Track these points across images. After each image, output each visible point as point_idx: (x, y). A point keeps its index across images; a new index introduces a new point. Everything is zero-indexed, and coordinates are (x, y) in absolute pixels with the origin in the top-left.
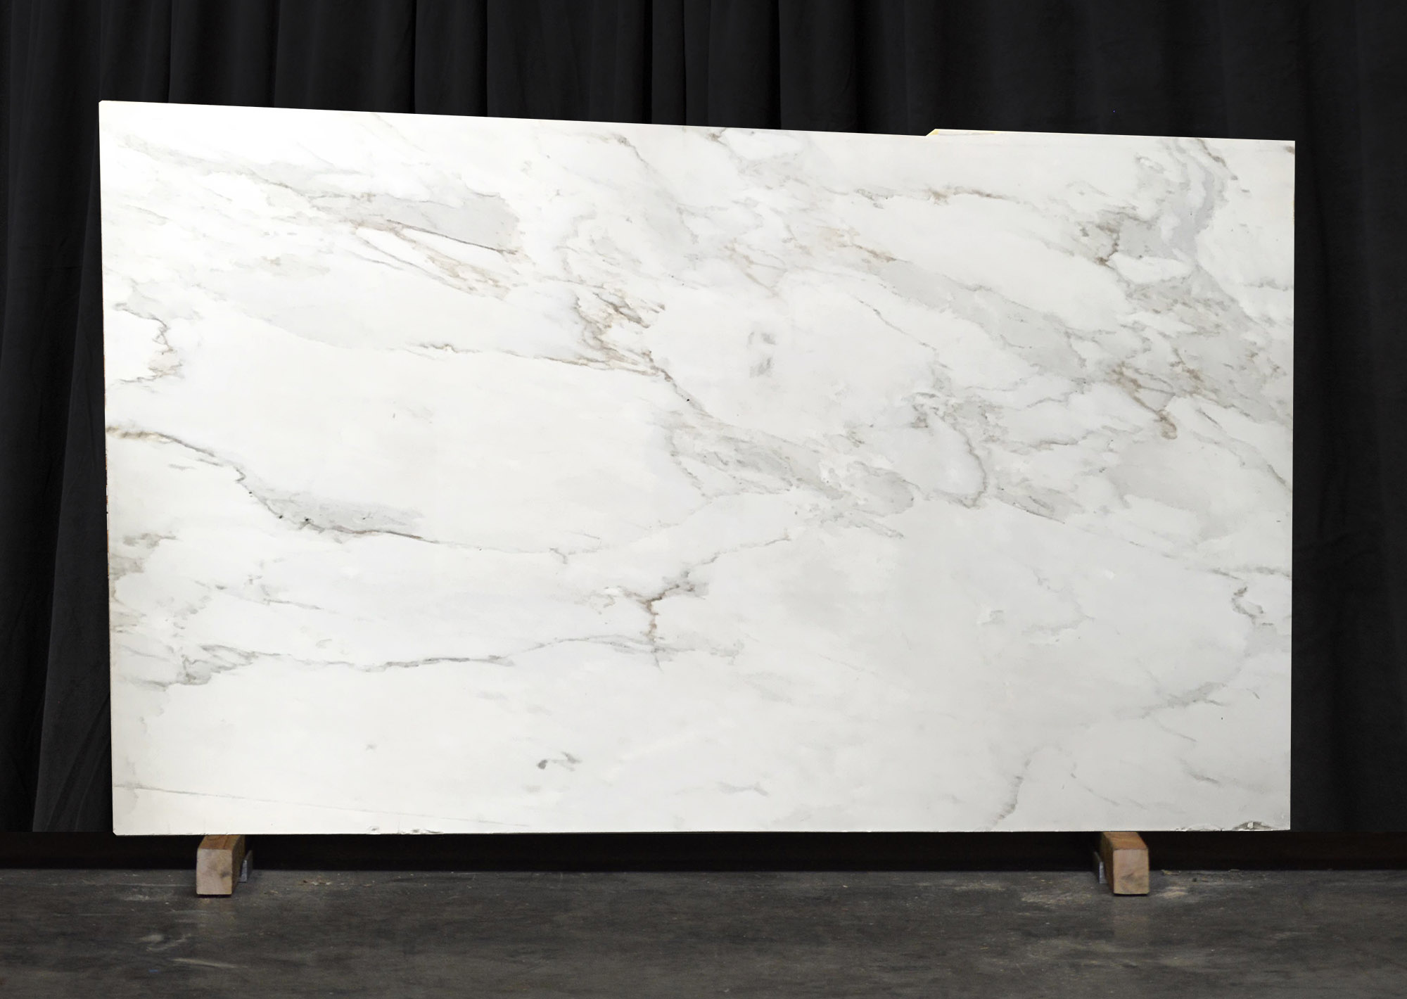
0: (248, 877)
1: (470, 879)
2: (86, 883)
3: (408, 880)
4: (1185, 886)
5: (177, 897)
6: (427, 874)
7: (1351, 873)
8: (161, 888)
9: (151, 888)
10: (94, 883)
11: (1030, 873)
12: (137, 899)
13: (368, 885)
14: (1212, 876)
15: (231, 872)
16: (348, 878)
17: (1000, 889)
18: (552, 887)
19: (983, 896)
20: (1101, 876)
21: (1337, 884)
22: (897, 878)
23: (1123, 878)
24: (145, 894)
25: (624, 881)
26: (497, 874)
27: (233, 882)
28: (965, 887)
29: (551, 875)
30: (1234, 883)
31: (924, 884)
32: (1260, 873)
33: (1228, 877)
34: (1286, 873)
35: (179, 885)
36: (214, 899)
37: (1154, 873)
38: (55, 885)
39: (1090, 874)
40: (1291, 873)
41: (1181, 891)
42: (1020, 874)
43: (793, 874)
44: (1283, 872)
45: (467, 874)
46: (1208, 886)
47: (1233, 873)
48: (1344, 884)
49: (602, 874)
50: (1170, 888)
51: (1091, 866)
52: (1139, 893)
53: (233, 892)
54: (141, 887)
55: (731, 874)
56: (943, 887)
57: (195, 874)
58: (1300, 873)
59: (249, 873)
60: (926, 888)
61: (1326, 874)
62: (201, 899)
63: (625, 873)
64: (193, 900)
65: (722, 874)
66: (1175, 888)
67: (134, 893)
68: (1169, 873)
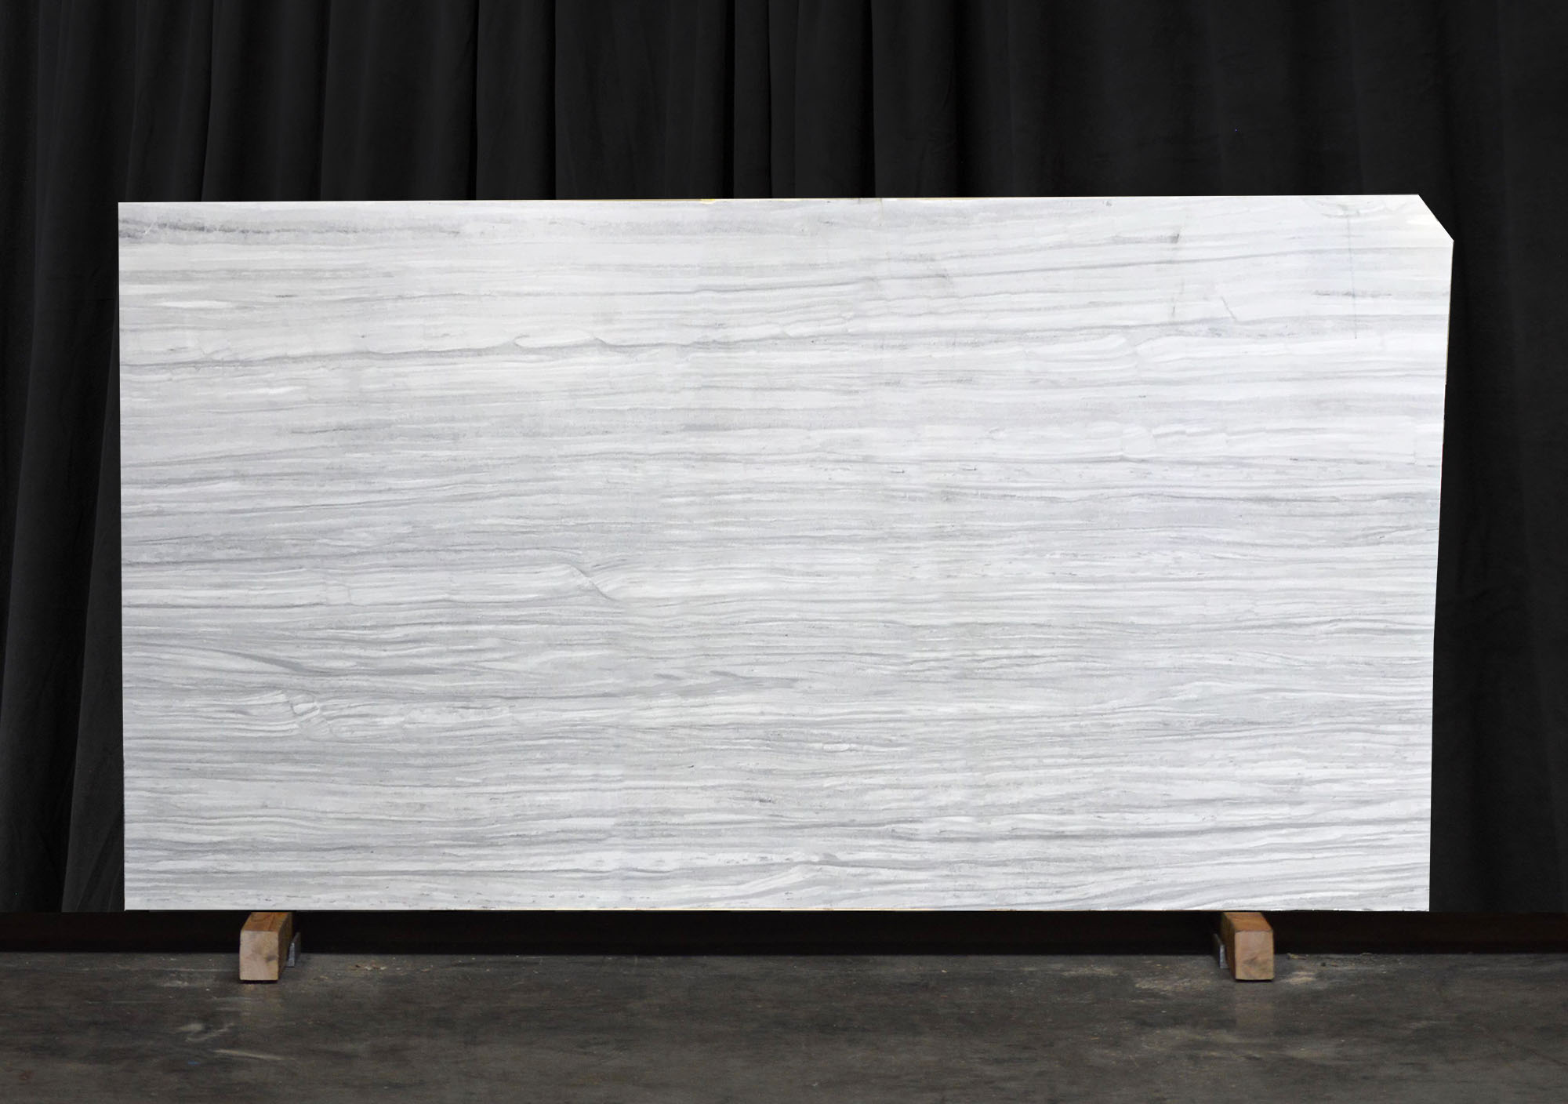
0: (295, 962)
1: (536, 963)
2: (122, 968)
3: (470, 964)
4: (1314, 971)
5: (218, 982)
6: (490, 958)
7: (1492, 957)
8: (200, 973)
9: (191, 973)
10: (127, 968)
11: (1145, 957)
12: (175, 985)
13: (426, 970)
14: (1342, 960)
15: (278, 956)
16: (405, 961)
17: (1112, 974)
18: (625, 973)
19: (1093, 982)
20: (1221, 961)
21: (1478, 969)
22: (1000, 963)
23: (1245, 962)
24: (183, 980)
25: (704, 966)
26: (566, 958)
27: (280, 967)
28: (1073, 973)
29: (624, 959)
30: (1366, 968)
31: (1031, 969)
32: (1394, 957)
33: (1360, 962)
34: (1423, 956)
35: (220, 970)
36: (258, 986)
37: (1279, 957)
38: (87, 969)
39: (1210, 958)
40: (1429, 956)
41: (1309, 976)
42: (1133, 958)
43: (888, 958)
44: (1419, 956)
45: (534, 957)
46: (1337, 971)
47: (1364, 957)
48: (1486, 969)
49: (679, 958)
50: (1298, 973)
51: (1210, 950)
52: (1263, 978)
53: (280, 977)
54: (179, 972)
55: (821, 958)
56: (1050, 972)
57: (239, 958)
58: (1438, 957)
59: (296, 958)
60: (1031, 972)
61: (1465, 958)
62: (245, 985)
63: (705, 957)
64: (236, 986)
65: (812, 958)
66: (1302, 973)
67: (171, 979)
68: (1296, 957)
